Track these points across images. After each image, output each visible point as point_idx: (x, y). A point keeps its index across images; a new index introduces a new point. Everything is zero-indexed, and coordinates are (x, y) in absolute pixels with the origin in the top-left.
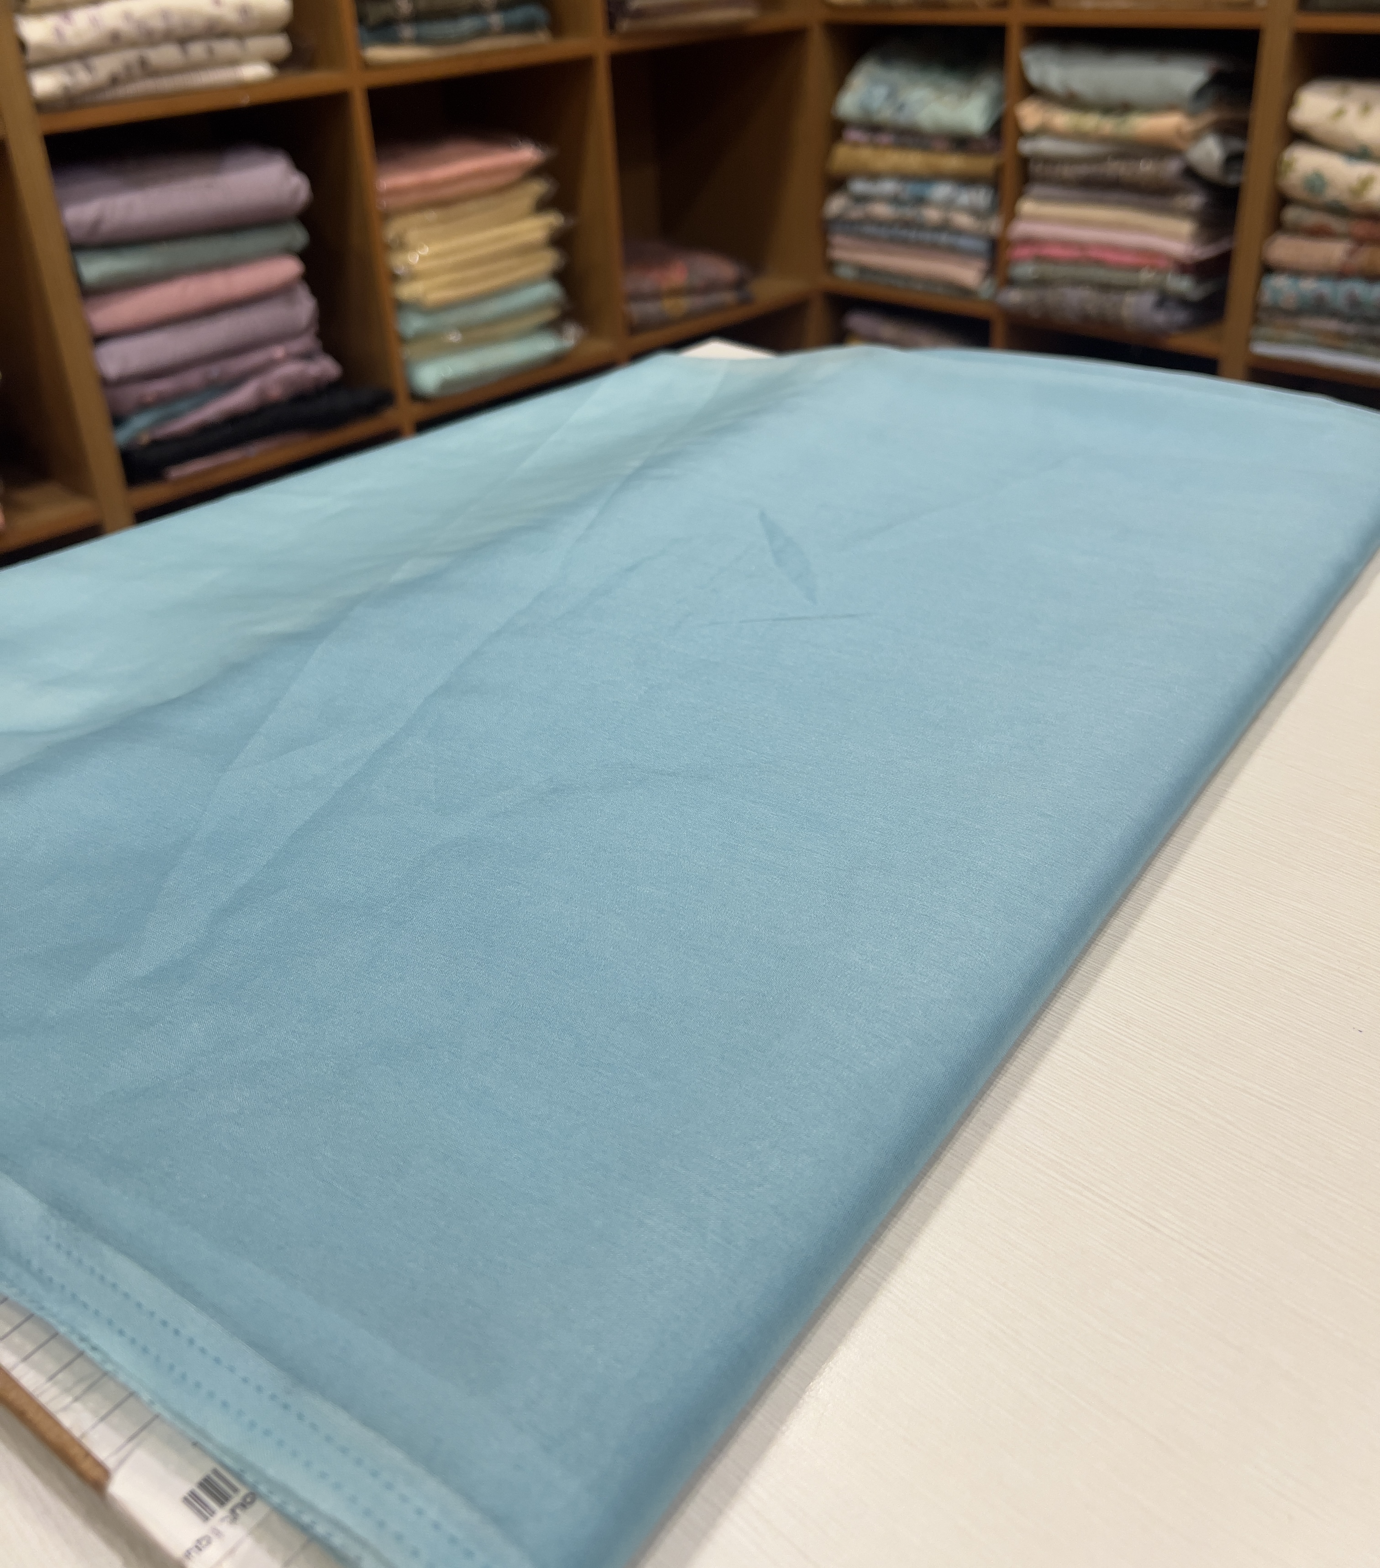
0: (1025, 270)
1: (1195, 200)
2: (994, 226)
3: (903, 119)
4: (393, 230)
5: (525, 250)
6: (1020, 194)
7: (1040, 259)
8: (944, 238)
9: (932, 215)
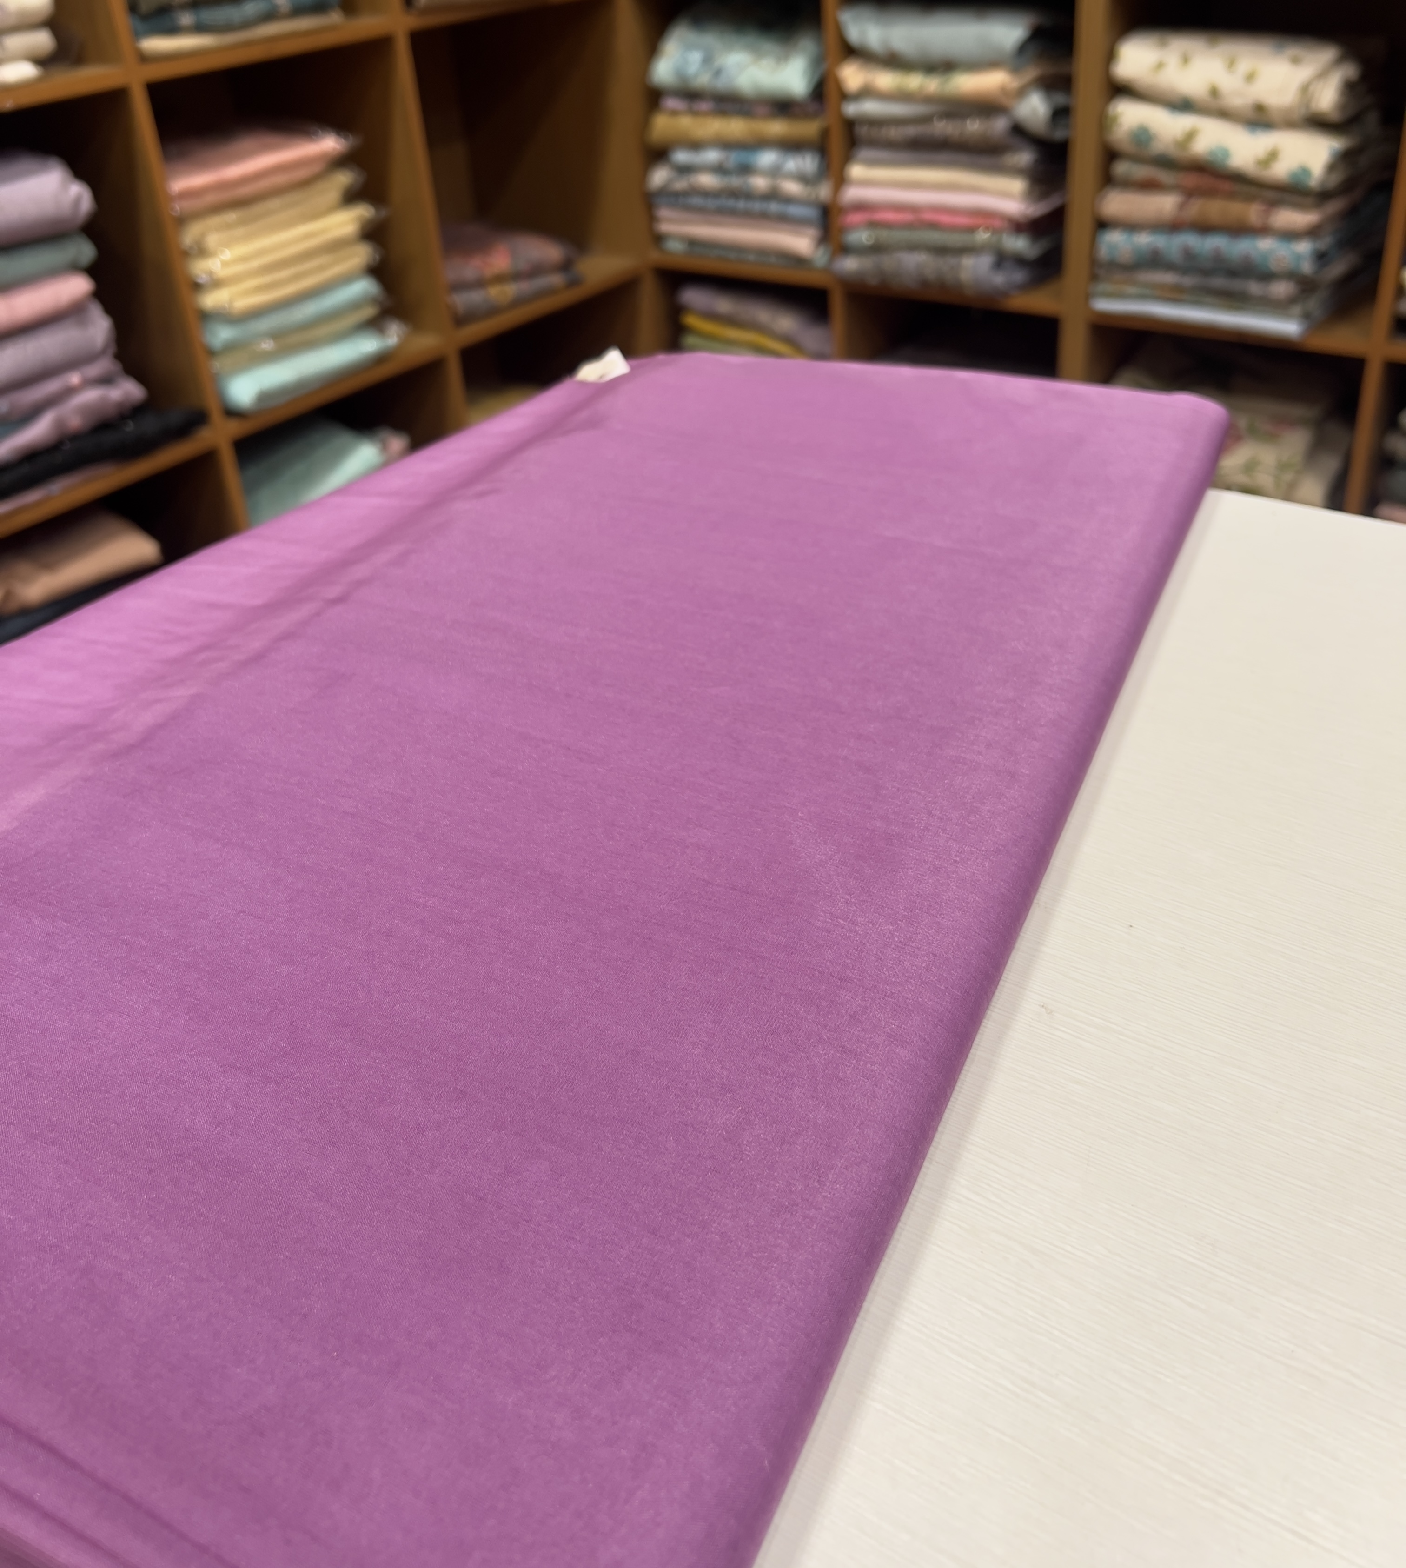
0: (861, 237)
1: (1025, 157)
2: (824, 192)
3: (721, 84)
4: (189, 236)
5: (335, 246)
6: (848, 158)
7: (873, 225)
8: (774, 207)
9: (760, 183)
